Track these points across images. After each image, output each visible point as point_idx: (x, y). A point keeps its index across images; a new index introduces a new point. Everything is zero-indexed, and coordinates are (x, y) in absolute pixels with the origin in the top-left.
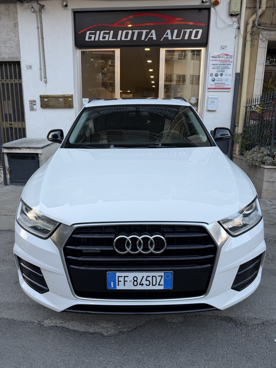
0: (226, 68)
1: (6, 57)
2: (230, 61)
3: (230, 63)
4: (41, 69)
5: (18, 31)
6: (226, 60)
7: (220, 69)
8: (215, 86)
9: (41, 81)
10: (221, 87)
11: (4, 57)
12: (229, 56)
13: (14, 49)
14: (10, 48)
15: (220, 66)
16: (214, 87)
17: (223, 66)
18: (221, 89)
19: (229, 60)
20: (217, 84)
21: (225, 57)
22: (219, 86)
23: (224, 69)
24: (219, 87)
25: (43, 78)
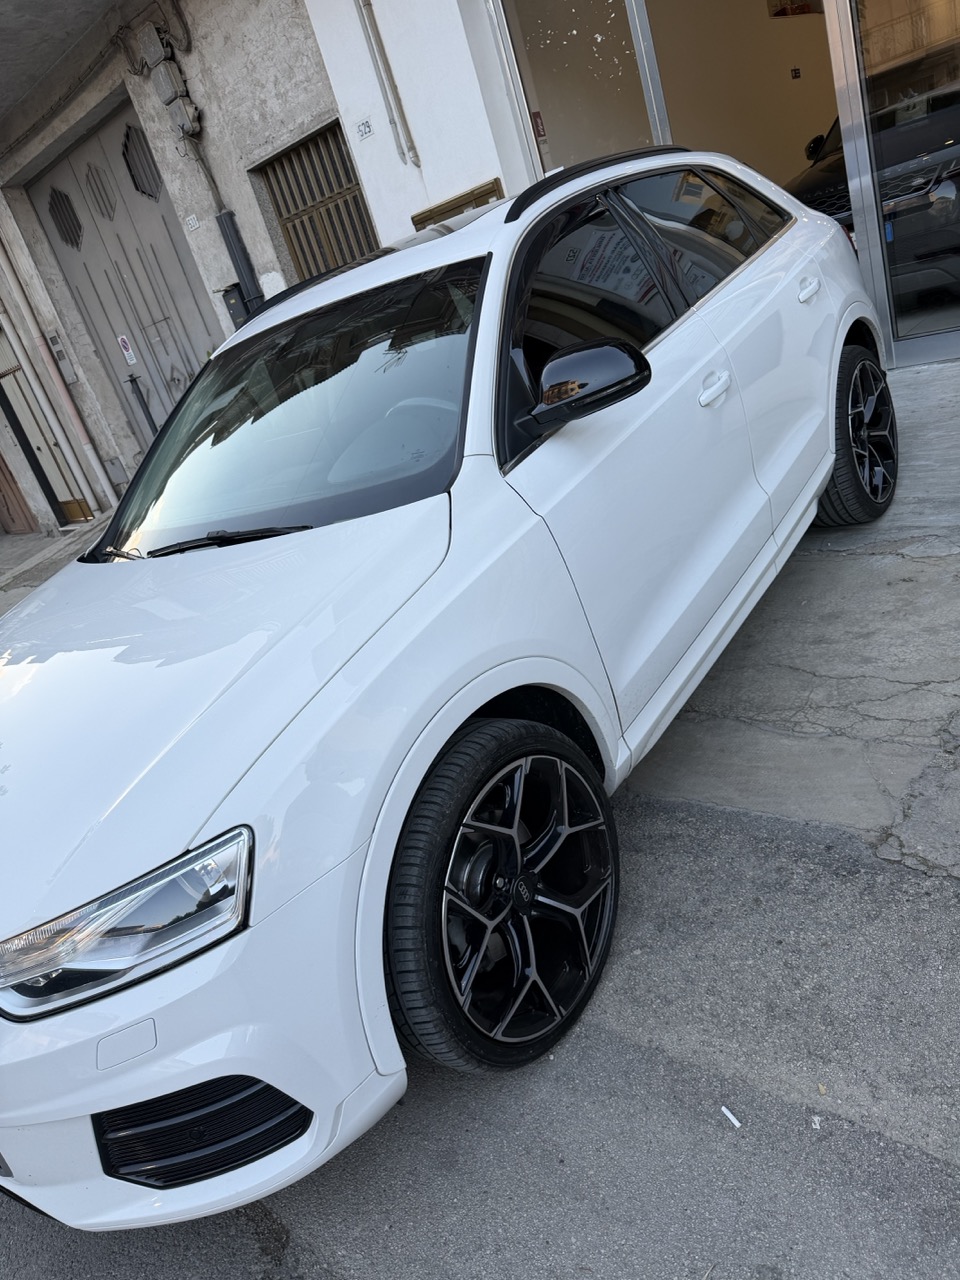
1: (306, 121)
4: (392, 122)
5: (305, 14)
9: (406, 164)
11: (303, 123)
13: (315, 84)
14: (306, 84)
25: (406, 150)
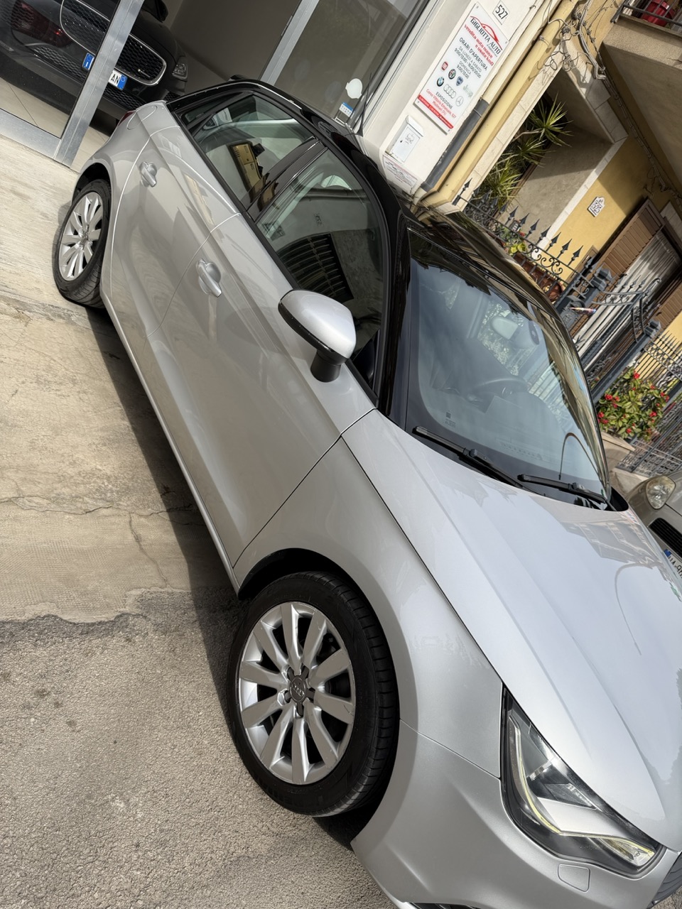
0: (476, 72)
2: (492, 60)
3: (488, 64)
6: (487, 52)
7: (466, 65)
8: (434, 100)
10: (440, 112)
12: (496, 45)
15: (470, 55)
16: (430, 100)
17: (474, 59)
18: (439, 116)
19: (491, 53)
20: (439, 99)
21: (492, 40)
22: (440, 106)
23: (471, 70)
24: (440, 109)
